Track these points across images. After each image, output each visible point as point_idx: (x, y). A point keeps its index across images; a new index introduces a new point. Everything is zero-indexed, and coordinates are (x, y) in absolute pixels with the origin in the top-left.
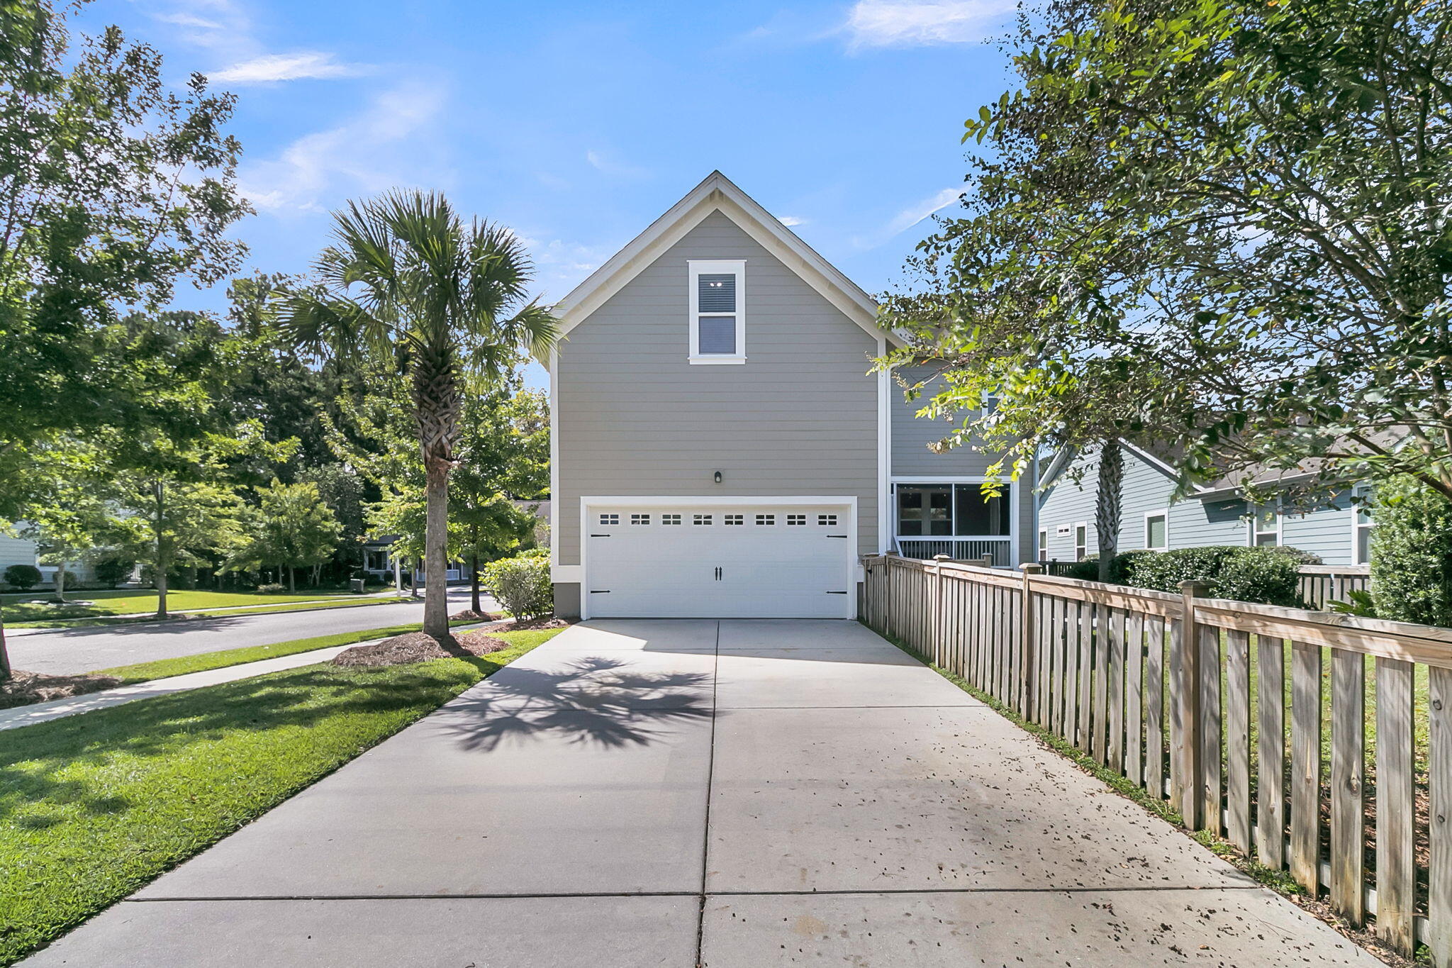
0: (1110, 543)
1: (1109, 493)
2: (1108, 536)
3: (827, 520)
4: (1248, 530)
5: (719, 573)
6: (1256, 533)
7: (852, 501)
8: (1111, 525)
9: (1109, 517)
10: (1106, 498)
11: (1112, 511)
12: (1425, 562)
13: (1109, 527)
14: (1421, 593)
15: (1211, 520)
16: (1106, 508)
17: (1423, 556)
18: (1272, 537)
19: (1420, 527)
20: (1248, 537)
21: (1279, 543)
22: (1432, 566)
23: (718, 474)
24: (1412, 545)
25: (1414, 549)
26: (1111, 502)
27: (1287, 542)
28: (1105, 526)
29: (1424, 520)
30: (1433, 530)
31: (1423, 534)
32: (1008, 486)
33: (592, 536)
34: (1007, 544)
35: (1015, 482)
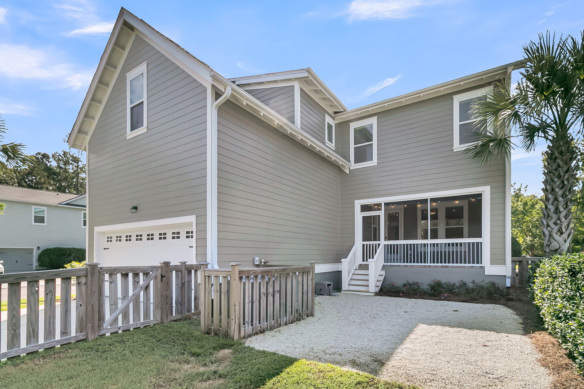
2: (551, 235)
13: (553, 226)
23: (136, 208)
26: (556, 199)
28: (548, 226)
32: (480, 195)
33: (104, 249)
34: (479, 245)
35: (486, 191)
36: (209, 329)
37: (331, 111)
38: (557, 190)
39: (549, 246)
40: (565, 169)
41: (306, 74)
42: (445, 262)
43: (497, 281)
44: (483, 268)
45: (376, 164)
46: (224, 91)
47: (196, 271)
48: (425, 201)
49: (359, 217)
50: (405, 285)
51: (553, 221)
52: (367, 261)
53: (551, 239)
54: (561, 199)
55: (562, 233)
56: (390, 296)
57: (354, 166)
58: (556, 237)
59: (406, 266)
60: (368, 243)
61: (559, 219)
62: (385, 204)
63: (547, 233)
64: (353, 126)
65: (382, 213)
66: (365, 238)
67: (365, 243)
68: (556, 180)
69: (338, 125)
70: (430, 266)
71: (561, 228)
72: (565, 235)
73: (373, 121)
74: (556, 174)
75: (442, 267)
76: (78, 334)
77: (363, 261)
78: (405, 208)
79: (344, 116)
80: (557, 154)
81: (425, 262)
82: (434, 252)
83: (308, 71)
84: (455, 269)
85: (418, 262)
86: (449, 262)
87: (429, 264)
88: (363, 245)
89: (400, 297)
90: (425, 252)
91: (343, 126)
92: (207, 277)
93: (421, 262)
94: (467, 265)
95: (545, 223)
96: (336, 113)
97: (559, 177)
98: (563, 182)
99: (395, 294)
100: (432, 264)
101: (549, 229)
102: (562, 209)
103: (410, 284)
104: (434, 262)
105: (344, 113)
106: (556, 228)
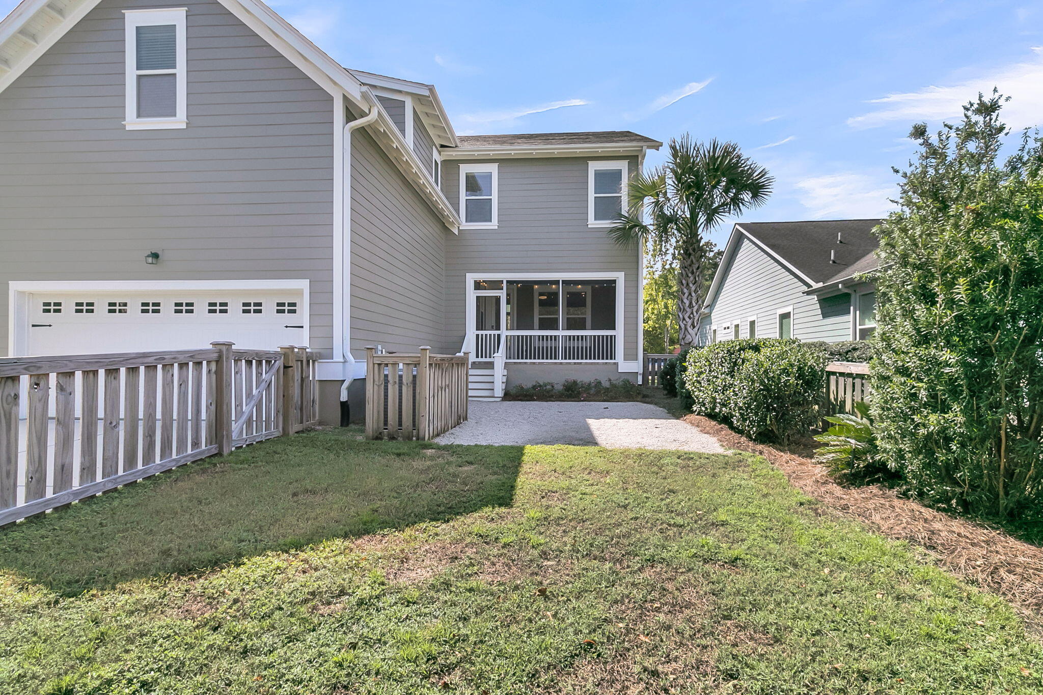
0: (688, 336)
1: (688, 284)
2: (686, 329)
3: (286, 308)
4: (851, 325)
6: (858, 327)
7: (303, 285)
8: (689, 318)
9: (688, 310)
10: (685, 290)
11: (691, 303)
12: (936, 363)
13: (687, 319)
14: (933, 418)
15: (825, 315)
16: (685, 301)
17: (933, 351)
19: (929, 298)
20: (851, 331)
22: (947, 370)
23: (155, 256)
24: (918, 331)
25: (924, 340)
26: (690, 294)
28: (684, 319)
29: (935, 286)
30: (951, 303)
31: (934, 310)
32: (614, 282)
33: (33, 326)
34: (612, 338)
35: (620, 277)
36: (380, 433)
37: (438, 142)
38: (691, 285)
39: (683, 339)
40: (697, 266)
41: (427, 93)
42: (578, 359)
43: (631, 379)
44: (616, 364)
45: (496, 228)
46: (368, 112)
47: (314, 362)
48: (557, 282)
49: (471, 296)
50: (534, 387)
51: (688, 314)
52: (490, 357)
53: (686, 332)
54: (693, 294)
55: (694, 327)
56: (521, 400)
57: (466, 226)
58: (690, 330)
59: (534, 363)
60: (484, 332)
61: (692, 313)
62: (508, 282)
63: (683, 326)
64: (465, 169)
65: (502, 294)
66: (480, 326)
67: (480, 332)
68: (690, 275)
69: (444, 162)
70: (561, 363)
71: (693, 322)
72: (696, 329)
73: (493, 168)
74: (691, 270)
75: (575, 363)
76: (209, 447)
77: (477, 357)
78: (518, 289)
79: (454, 154)
80: (691, 251)
81: (555, 359)
82: (566, 348)
83: (431, 89)
84: (589, 366)
85: (547, 359)
86: (582, 358)
87: (560, 361)
88: (477, 336)
89: (534, 400)
90: (555, 348)
91: (451, 166)
92: (376, 366)
93: (551, 359)
94: (601, 361)
95: (681, 316)
96: (442, 146)
97: (693, 273)
98: (695, 278)
99: (529, 398)
100: (564, 361)
101: (684, 322)
102: (694, 304)
103: (540, 386)
104: (566, 359)
105: (456, 149)
106: (690, 322)
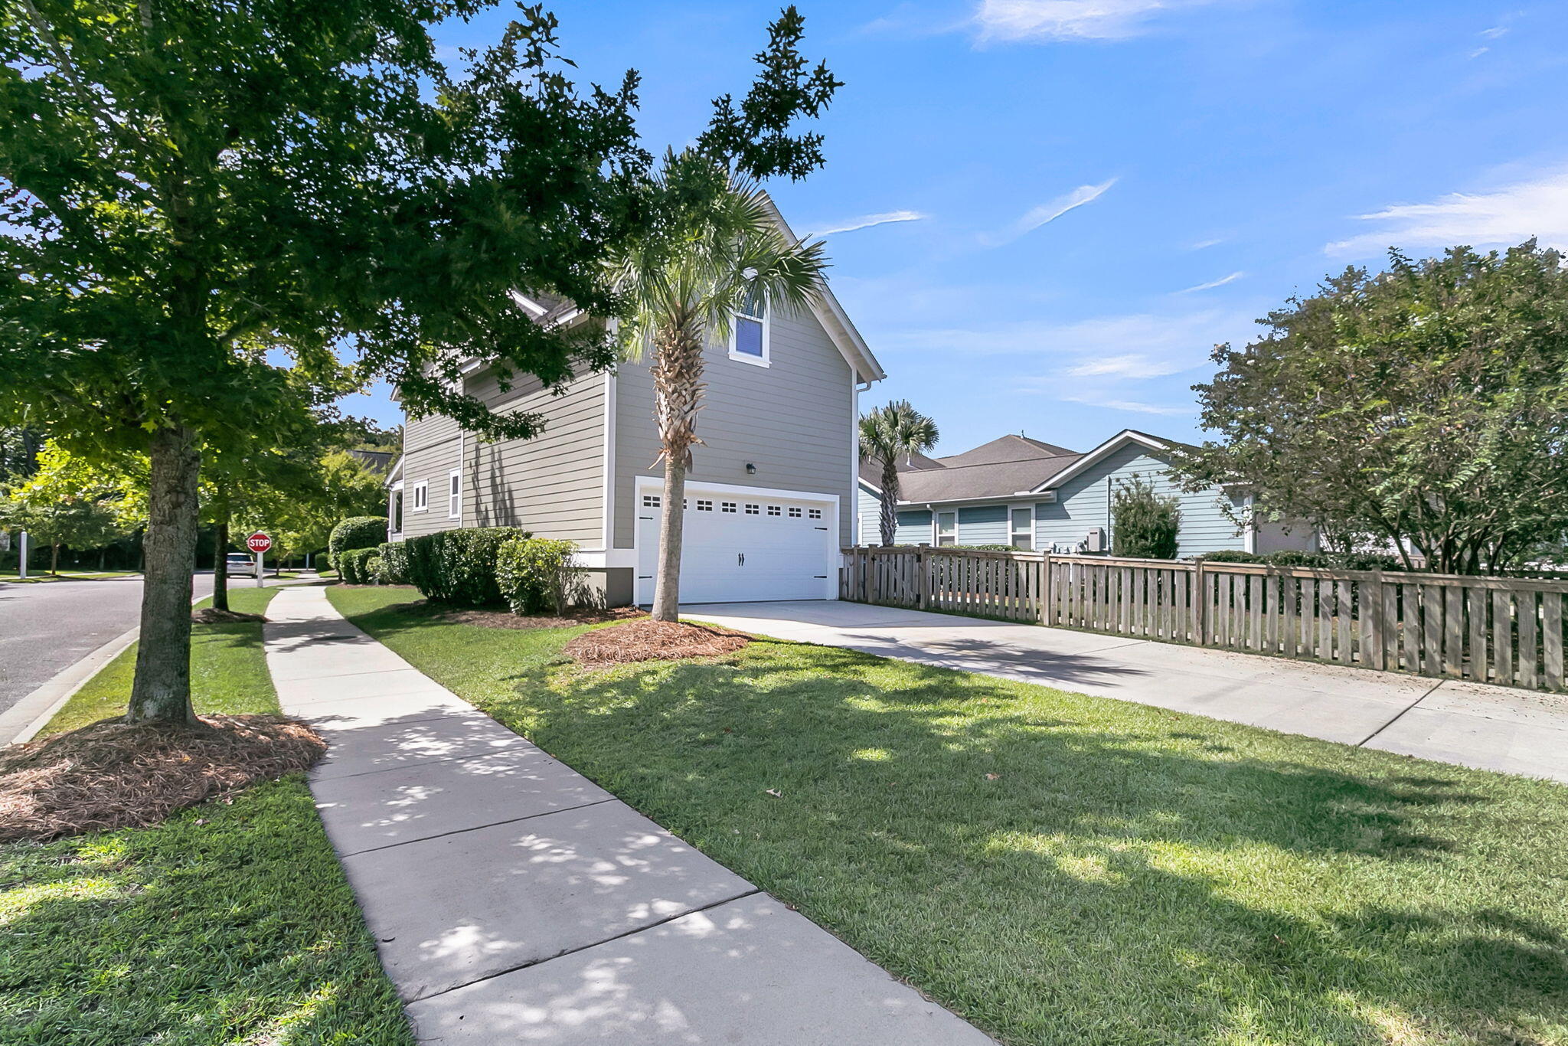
3: (815, 514)
4: (932, 534)
5: (741, 559)
6: (938, 535)
7: (836, 498)
18: (952, 539)
20: (932, 538)
21: (956, 543)
23: (749, 467)
27: (961, 542)
